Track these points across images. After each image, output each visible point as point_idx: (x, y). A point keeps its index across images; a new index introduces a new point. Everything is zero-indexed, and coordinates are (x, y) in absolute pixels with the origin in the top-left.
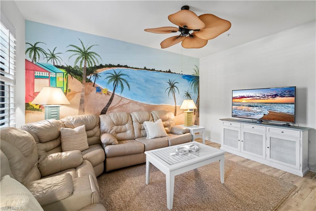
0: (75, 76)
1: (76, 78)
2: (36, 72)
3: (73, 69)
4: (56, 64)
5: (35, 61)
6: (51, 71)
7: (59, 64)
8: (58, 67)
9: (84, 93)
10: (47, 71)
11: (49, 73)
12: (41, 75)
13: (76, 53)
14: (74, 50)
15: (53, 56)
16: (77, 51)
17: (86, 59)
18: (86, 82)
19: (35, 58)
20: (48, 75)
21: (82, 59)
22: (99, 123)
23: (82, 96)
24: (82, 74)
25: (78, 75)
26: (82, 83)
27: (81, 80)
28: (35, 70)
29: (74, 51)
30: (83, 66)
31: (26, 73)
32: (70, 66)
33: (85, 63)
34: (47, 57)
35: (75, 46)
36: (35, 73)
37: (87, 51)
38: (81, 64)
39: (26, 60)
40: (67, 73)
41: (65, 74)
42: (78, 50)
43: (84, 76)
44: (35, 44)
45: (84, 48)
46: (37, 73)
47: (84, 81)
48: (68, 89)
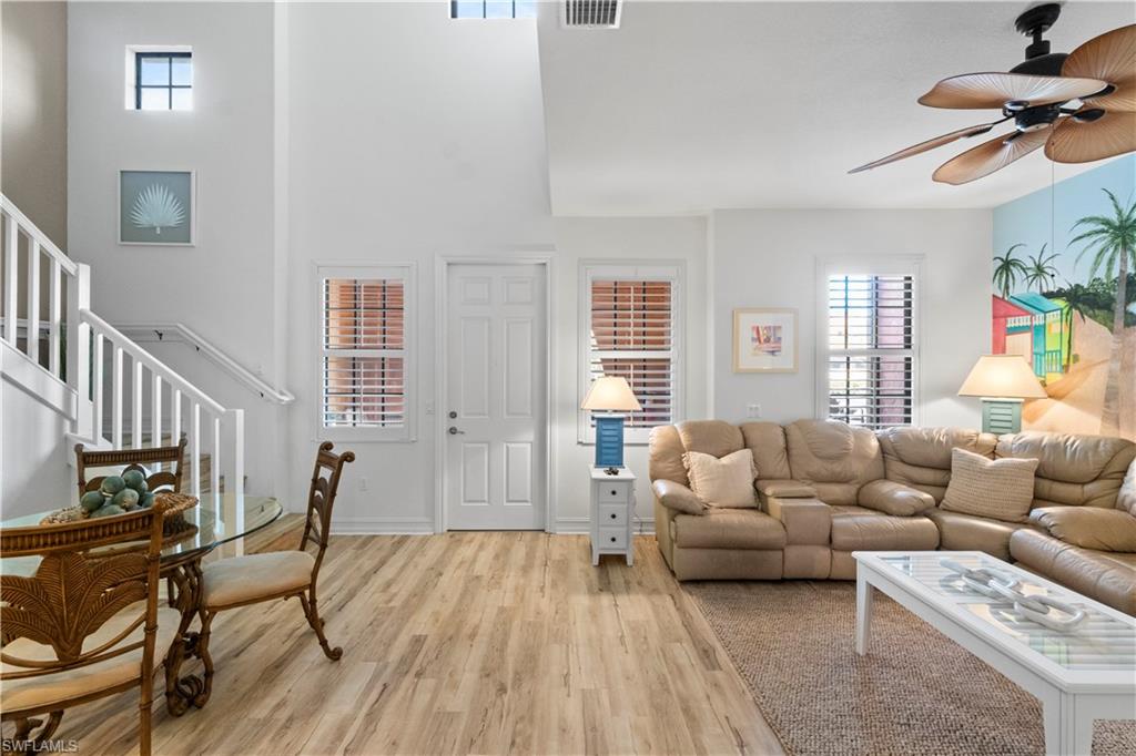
0: (1091, 312)
1: (1094, 317)
2: (1009, 319)
3: (1086, 292)
4: (1045, 290)
5: (1008, 294)
6: (1034, 311)
7: (1051, 289)
8: (1050, 295)
9: (1119, 364)
10: (1028, 313)
11: (1032, 315)
12: (1017, 325)
13: (1095, 238)
14: (1087, 231)
15: (1040, 270)
16: (1097, 232)
17: (1125, 244)
18: (1127, 325)
19: (1007, 287)
20: (1029, 323)
21: (1111, 250)
22: (1125, 472)
23: (1111, 375)
24: (1112, 300)
25: (1100, 308)
26: (1111, 330)
27: (1108, 323)
28: (1006, 316)
29: (1089, 235)
30: (1115, 274)
31: (994, 324)
32: (1077, 286)
33: (1124, 261)
34: (1028, 277)
35: (1091, 220)
36: (1006, 321)
37: (1128, 218)
38: (1109, 270)
39: (994, 296)
40: (1070, 308)
41: (1065, 311)
42: (1101, 227)
43: (1119, 307)
44: (1008, 254)
45: (1120, 213)
46: (1011, 322)
47: (1119, 323)
48: (1073, 352)
